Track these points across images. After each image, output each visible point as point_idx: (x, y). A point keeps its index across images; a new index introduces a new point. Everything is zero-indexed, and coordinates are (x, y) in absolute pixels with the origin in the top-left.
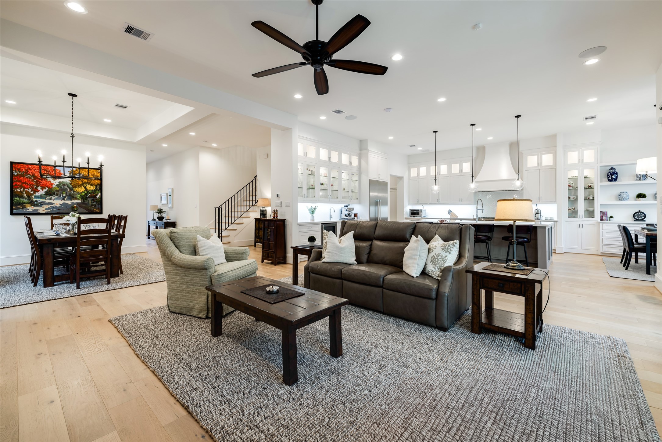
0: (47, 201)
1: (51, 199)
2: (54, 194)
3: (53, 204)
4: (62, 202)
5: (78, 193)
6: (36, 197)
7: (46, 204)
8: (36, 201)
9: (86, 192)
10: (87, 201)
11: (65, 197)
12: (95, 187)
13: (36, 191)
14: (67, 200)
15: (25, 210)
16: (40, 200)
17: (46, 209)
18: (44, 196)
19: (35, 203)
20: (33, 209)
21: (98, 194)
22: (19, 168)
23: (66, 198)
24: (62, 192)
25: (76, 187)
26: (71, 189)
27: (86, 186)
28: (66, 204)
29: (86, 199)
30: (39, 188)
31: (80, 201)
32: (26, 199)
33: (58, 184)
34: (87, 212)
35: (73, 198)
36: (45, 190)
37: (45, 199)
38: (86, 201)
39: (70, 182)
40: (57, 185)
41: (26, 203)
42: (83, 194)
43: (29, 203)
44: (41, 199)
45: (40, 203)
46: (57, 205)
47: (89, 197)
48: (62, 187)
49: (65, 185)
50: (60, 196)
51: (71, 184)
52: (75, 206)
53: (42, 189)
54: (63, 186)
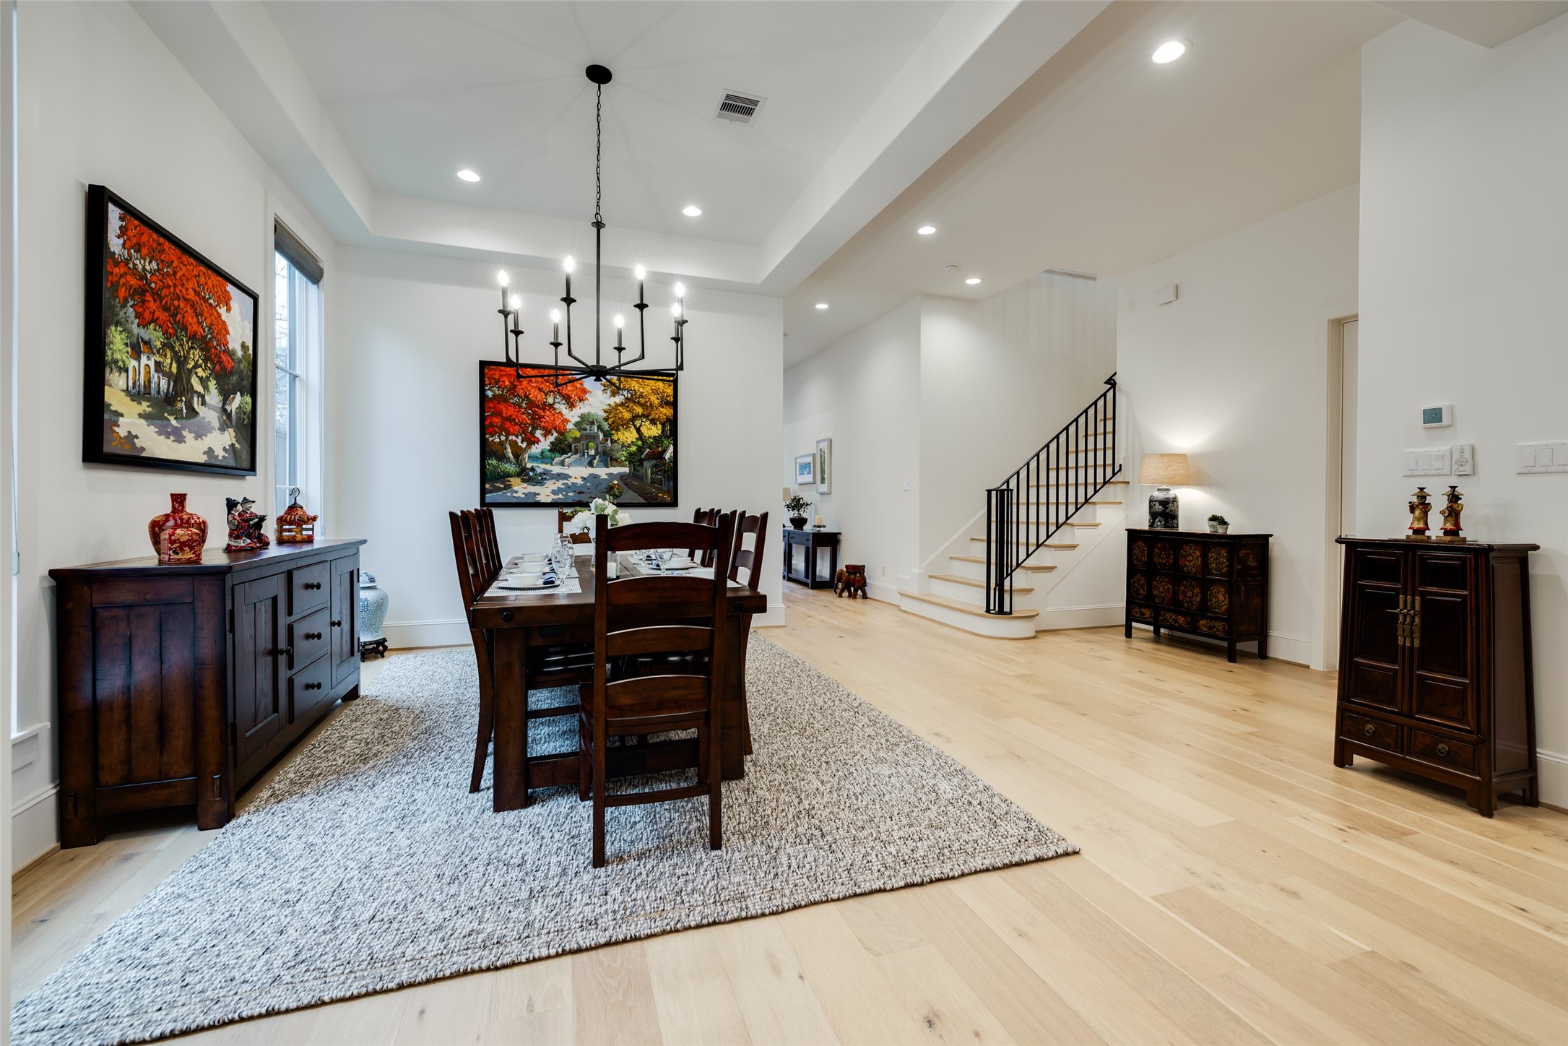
0: (556, 469)
1: (562, 463)
2: (571, 451)
3: (566, 477)
4: (586, 472)
5: (623, 446)
6: (532, 458)
7: (552, 478)
8: (533, 469)
9: (640, 443)
10: (643, 470)
11: (594, 457)
12: (660, 426)
13: (532, 441)
14: (597, 466)
15: (509, 494)
16: (541, 467)
17: (554, 492)
18: (549, 454)
19: (531, 474)
20: (526, 491)
21: (668, 447)
22: (497, 377)
23: (595, 462)
24: (587, 444)
25: (618, 430)
26: (607, 435)
27: (641, 426)
28: (595, 477)
29: (641, 462)
30: (538, 433)
31: (626, 470)
32: (511, 462)
33: (578, 419)
34: (642, 500)
35: (611, 459)
36: (551, 439)
37: (552, 464)
38: (639, 469)
39: (605, 415)
40: (577, 424)
41: (509, 475)
42: (633, 449)
43: (518, 475)
44: (542, 463)
45: (540, 474)
46: (575, 481)
47: (648, 458)
48: (586, 429)
49: (593, 423)
50: (584, 455)
51: (606, 419)
52: (616, 482)
53: (545, 436)
54: (588, 427)
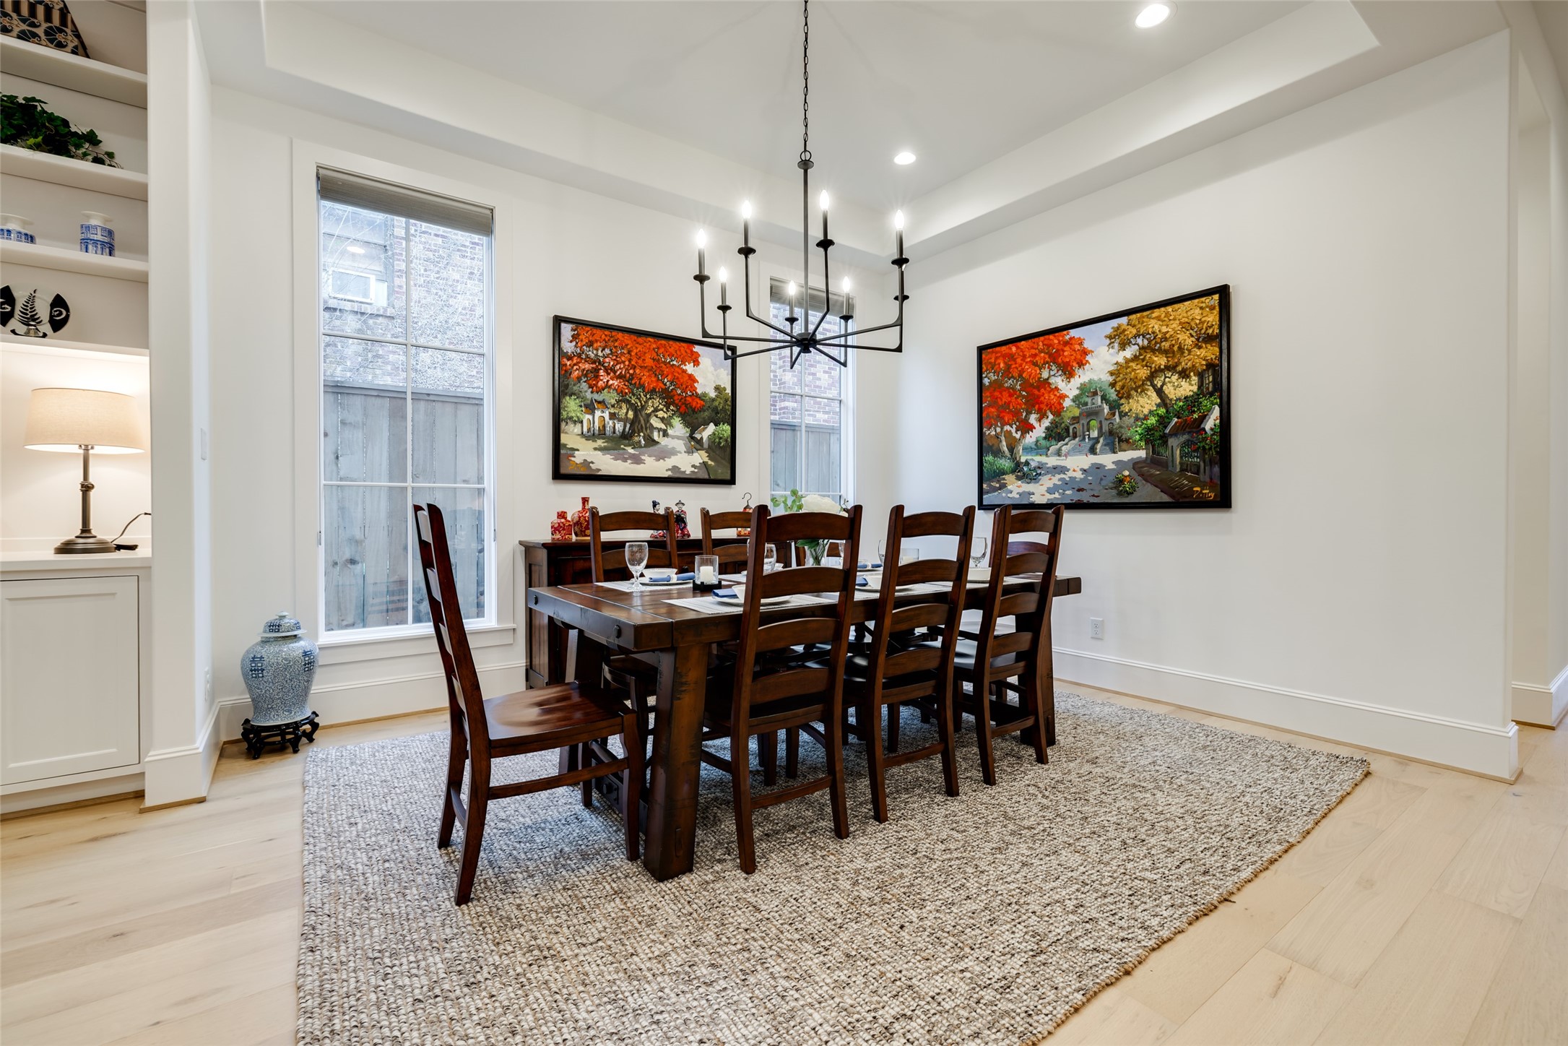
0: (1052, 461)
1: (1058, 453)
2: (1068, 436)
3: (1063, 470)
4: (1086, 461)
5: (1137, 419)
6: (1028, 450)
7: (1048, 473)
8: (1027, 463)
9: (1162, 411)
10: (1168, 453)
11: (1097, 440)
12: (1195, 379)
13: (1026, 428)
14: (1102, 452)
15: (1004, 495)
16: (1036, 460)
17: (1050, 491)
18: (1043, 443)
19: (1025, 469)
20: (1021, 490)
21: (1210, 410)
22: (993, 360)
23: (1099, 446)
24: (1088, 423)
25: (1129, 397)
26: (1114, 406)
27: (1164, 384)
28: (1098, 467)
29: (1164, 439)
30: (1033, 419)
31: (1142, 454)
32: (1006, 457)
33: (1077, 392)
34: (1166, 498)
35: (1121, 440)
36: (1046, 423)
37: (1047, 455)
38: (1162, 450)
39: (1111, 379)
40: (1076, 399)
41: (1004, 473)
42: (1152, 421)
43: (1013, 471)
44: (1037, 454)
45: (1035, 469)
46: (1074, 475)
47: (1175, 432)
48: (1086, 404)
49: (1095, 393)
50: (1084, 439)
51: (1113, 385)
52: (1126, 473)
53: (1040, 420)
54: (1089, 400)
